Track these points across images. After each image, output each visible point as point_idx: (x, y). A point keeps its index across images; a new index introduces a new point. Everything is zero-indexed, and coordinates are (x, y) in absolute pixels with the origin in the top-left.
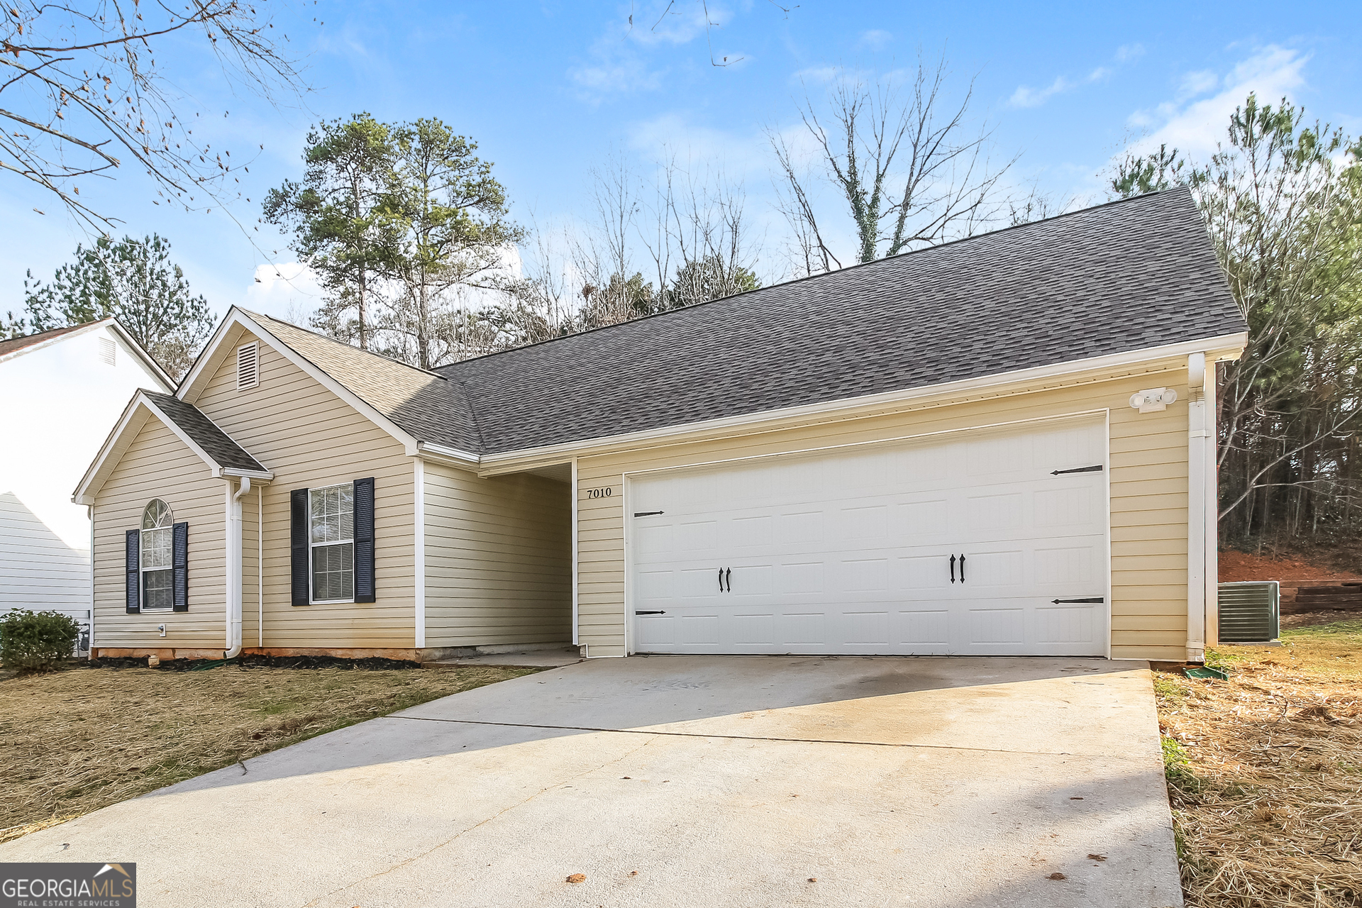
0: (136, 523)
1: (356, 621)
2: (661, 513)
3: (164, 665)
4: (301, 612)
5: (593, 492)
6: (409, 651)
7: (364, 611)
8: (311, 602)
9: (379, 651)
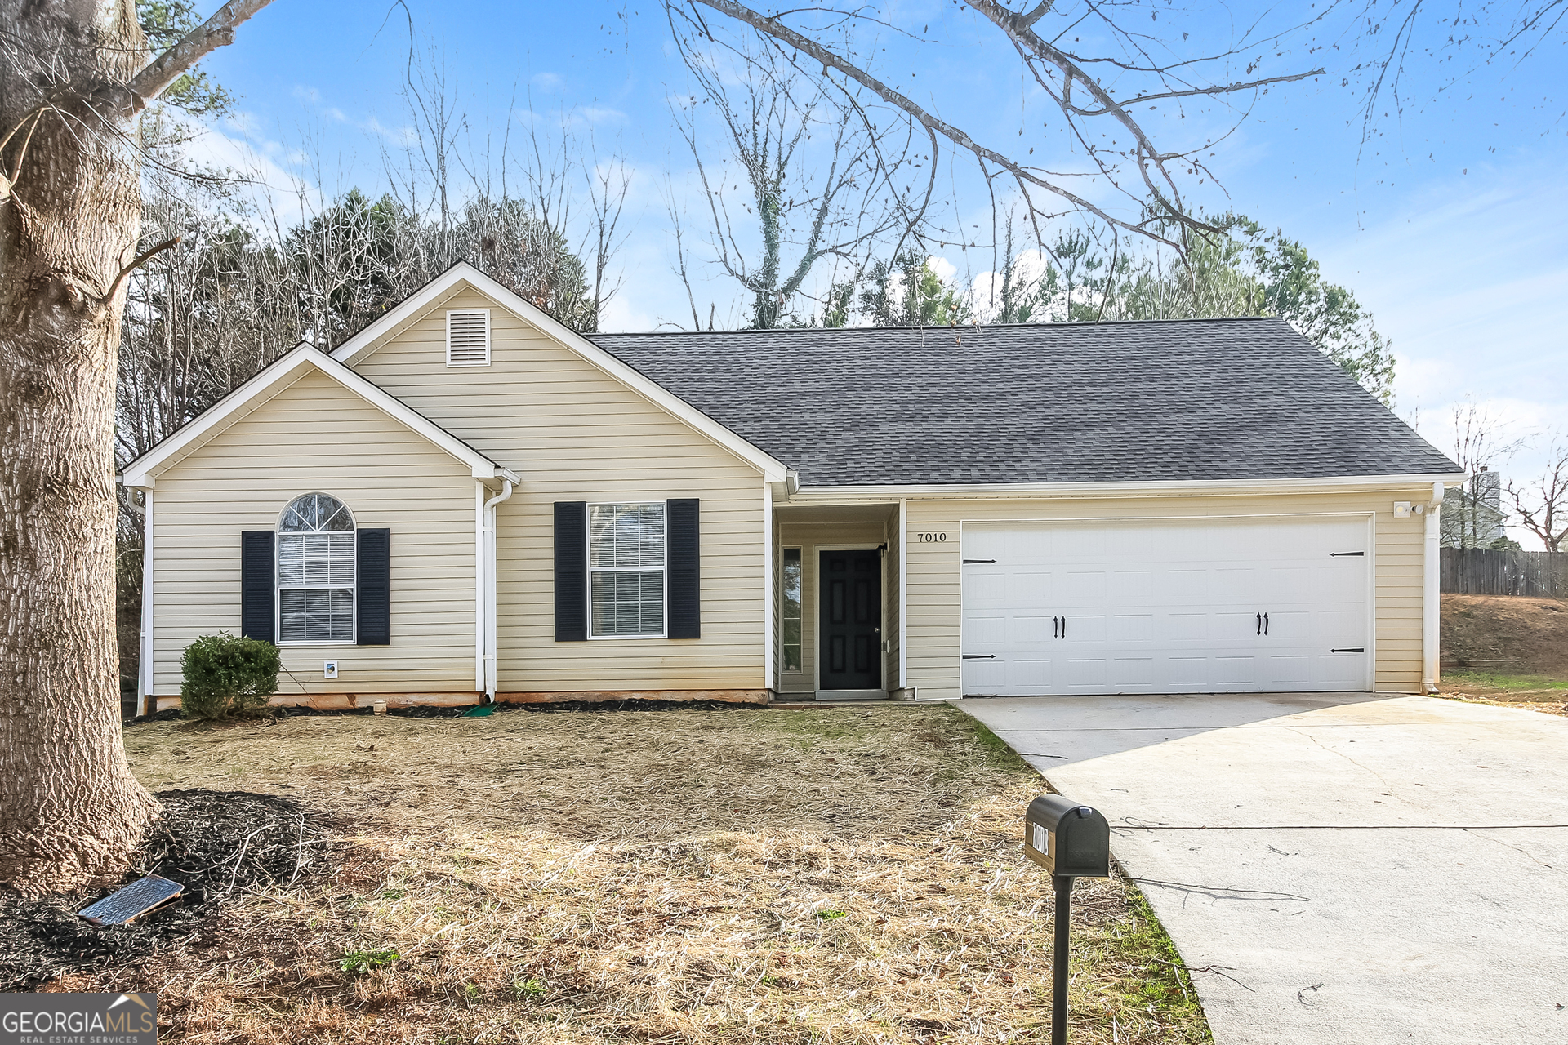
0: (270, 521)
1: (667, 660)
2: (993, 561)
3: (394, 711)
4: (571, 650)
5: (924, 536)
6: (748, 692)
7: (685, 647)
8: (589, 636)
9: (702, 693)
